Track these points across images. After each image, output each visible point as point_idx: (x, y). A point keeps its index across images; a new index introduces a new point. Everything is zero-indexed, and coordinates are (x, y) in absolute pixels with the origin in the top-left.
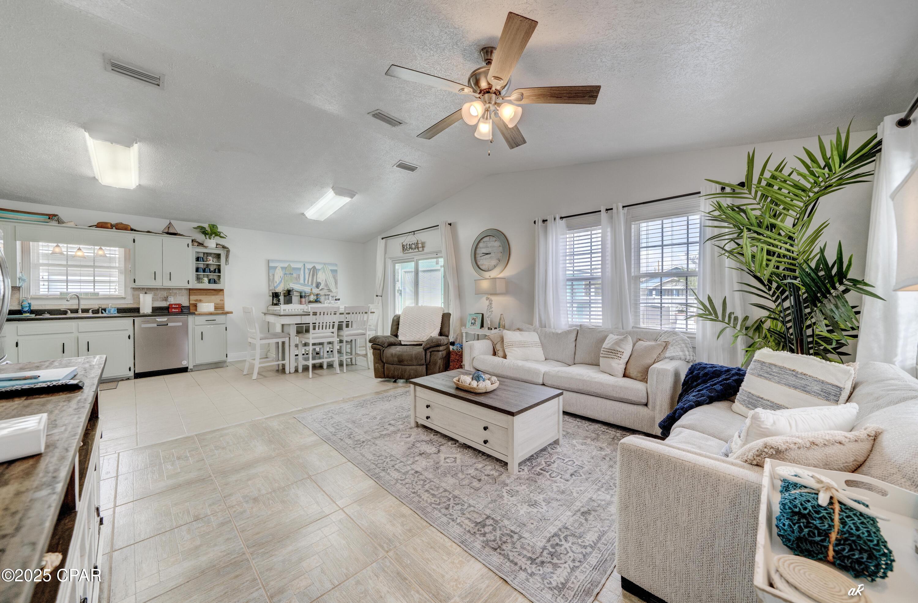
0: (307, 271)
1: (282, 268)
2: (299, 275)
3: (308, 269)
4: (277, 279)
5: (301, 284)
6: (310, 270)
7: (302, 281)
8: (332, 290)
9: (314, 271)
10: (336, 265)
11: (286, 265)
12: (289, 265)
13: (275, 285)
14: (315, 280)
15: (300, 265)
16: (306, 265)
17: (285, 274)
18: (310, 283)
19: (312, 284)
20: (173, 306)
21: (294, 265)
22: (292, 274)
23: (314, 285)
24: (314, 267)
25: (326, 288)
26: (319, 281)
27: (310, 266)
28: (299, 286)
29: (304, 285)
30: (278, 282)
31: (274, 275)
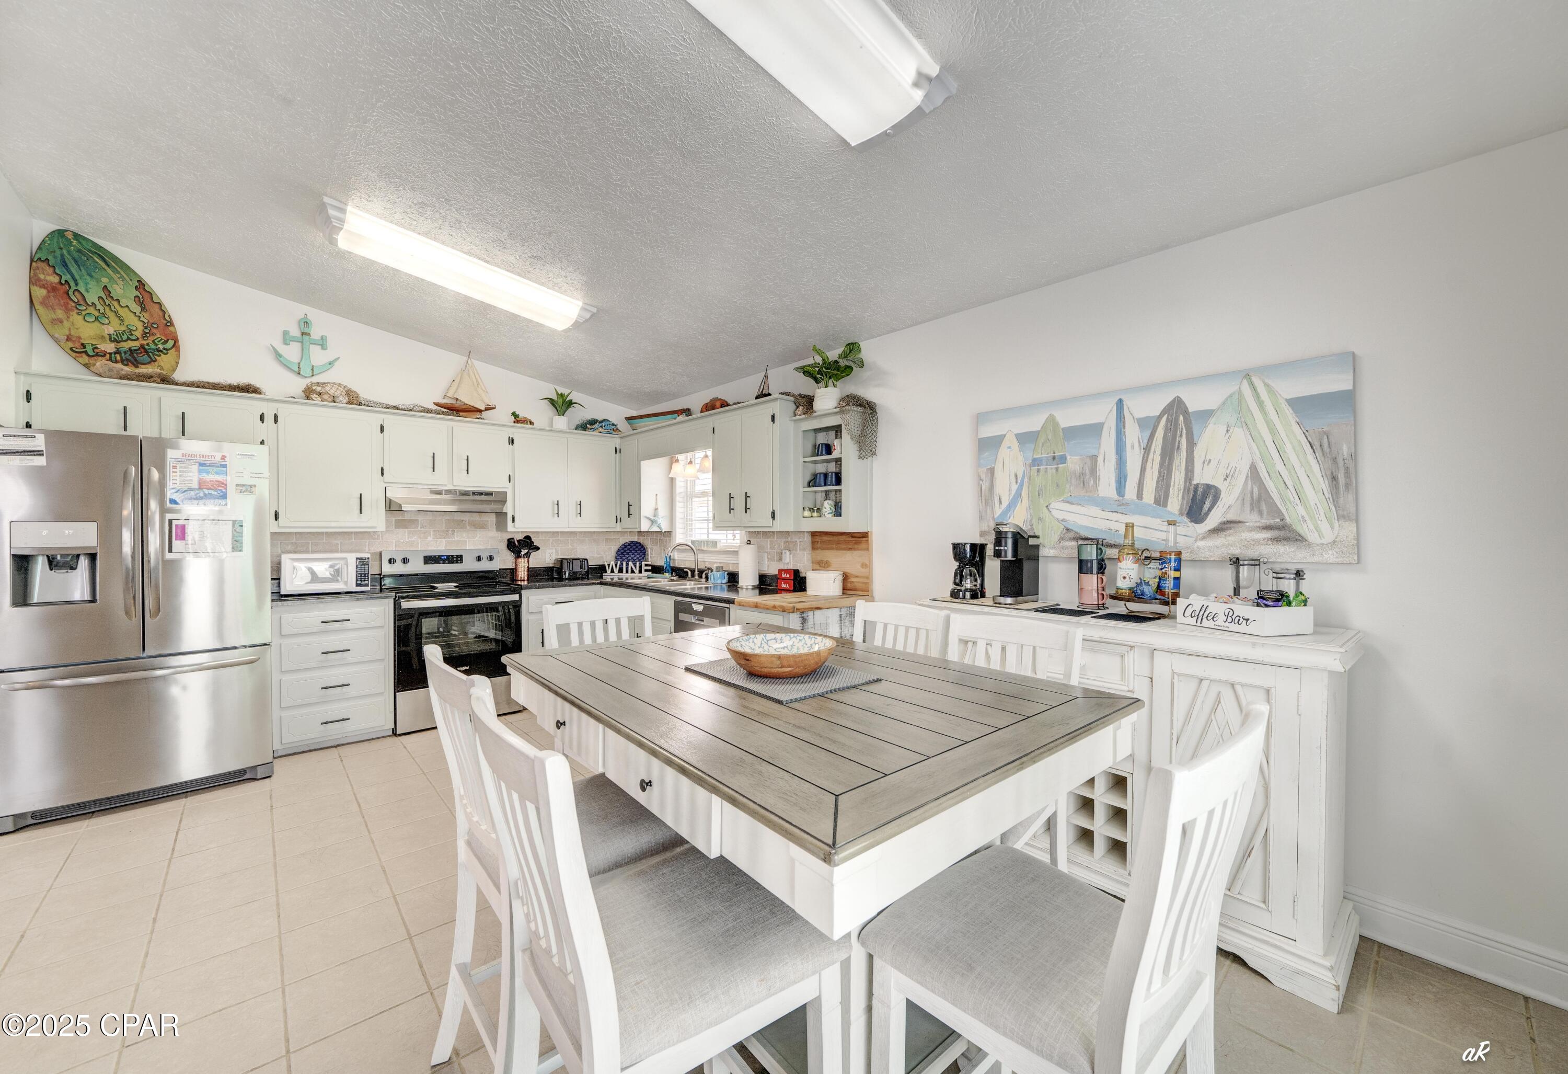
0: (1133, 434)
1: (1025, 439)
2: (1094, 459)
3: (1142, 423)
4: (1004, 487)
5: (1103, 504)
6: (1148, 425)
7: (1107, 487)
8: (1305, 529)
9: (1172, 428)
10: (1352, 361)
11: (1035, 423)
12: (1051, 420)
13: (998, 512)
14: (1178, 478)
15: (1103, 413)
16: (1127, 403)
17: (1035, 462)
18: (1149, 496)
19: (1161, 500)
20: (784, 575)
21: (1067, 418)
22: (1063, 459)
23: (1175, 503)
24: (1176, 408)
25: (1253, 519)
26: (1202, 477)
27: (1152, 405)
28: (1095, 511)
29: (1121, 506)
30: (1006, 502)
31: (992, 471)
